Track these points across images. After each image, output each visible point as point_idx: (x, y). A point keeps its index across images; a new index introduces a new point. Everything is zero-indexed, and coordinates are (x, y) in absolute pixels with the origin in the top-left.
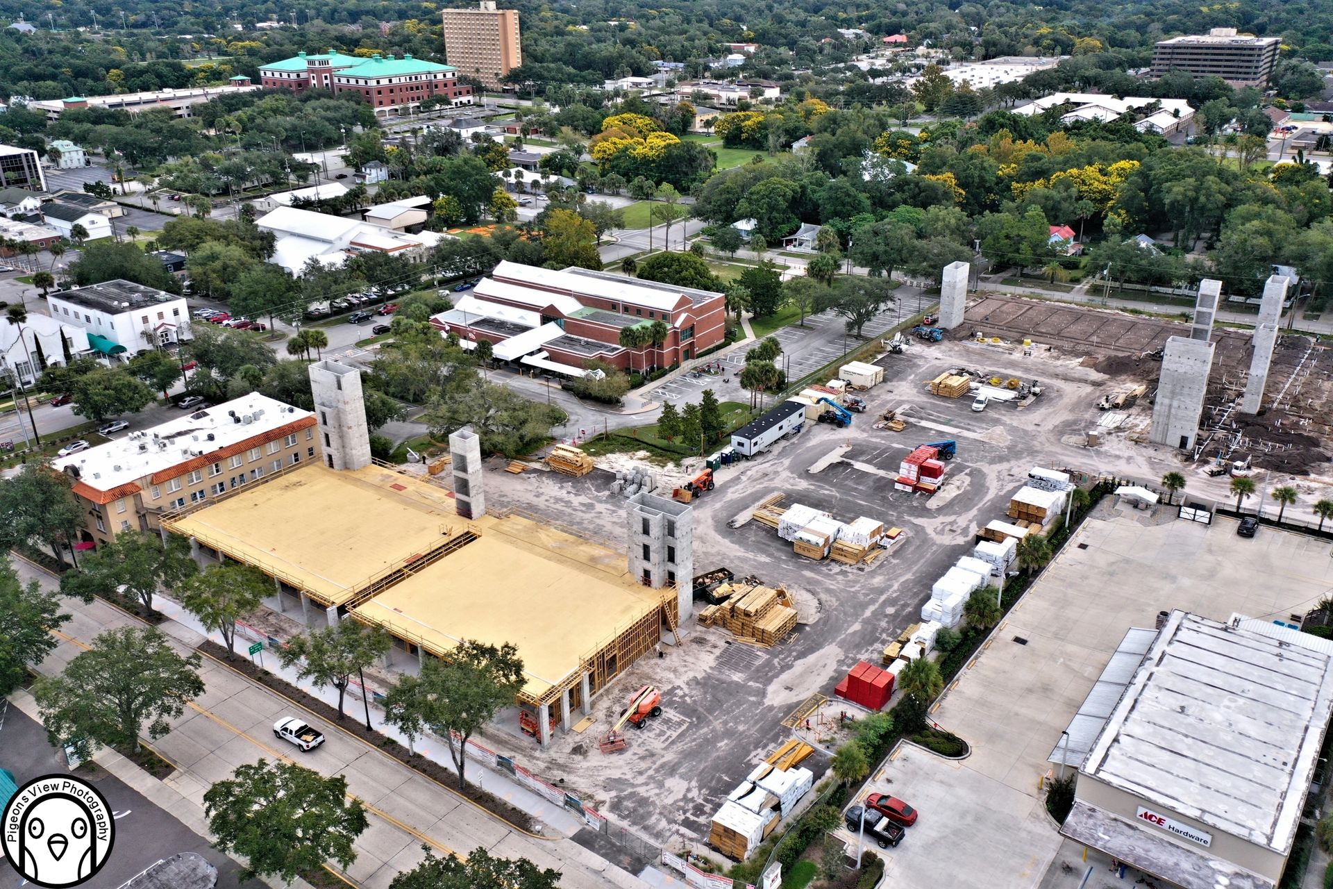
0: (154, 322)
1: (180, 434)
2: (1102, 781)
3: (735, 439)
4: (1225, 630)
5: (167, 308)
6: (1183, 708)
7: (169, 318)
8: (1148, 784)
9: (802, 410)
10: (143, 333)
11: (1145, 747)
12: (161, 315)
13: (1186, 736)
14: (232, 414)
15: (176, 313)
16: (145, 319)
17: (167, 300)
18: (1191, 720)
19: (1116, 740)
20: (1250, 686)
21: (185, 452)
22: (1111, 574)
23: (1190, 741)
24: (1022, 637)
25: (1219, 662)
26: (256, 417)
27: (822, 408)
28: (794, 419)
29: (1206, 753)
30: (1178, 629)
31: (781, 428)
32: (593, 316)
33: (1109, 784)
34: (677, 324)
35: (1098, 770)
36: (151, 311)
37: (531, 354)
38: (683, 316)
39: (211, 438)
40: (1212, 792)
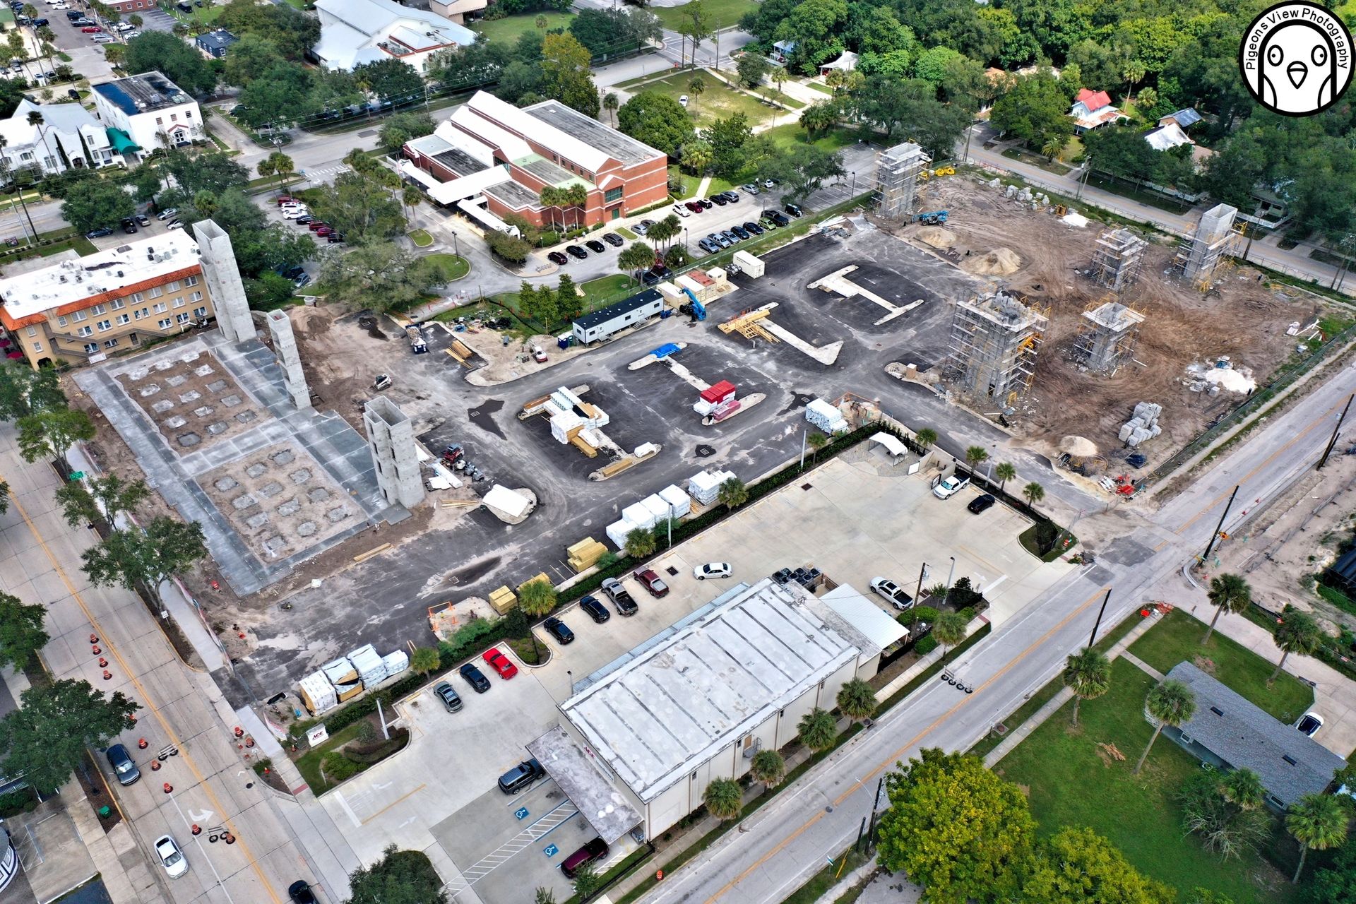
0: (168, 125)
1: (102, 266)
2: (567, 717)
3: (576, 326)
4: (790, 605)
5: (179, 110)
6: (686, 669)
7: (182, 120)
8: (599, 728)
9: (660, 301)
10: (157, 134)
11: (626, 697)
12: (173, 117)
13: (665, 693)
14: (151, 250)
15: (188, 115)
16: (159, 121)
17: (181, 103)
18: (682, 680)
19: (608, 686)
20: (758, 659)
21: (90, 289)
22: (805, 520)
23: (665, 697)
24: (677, 568)
25: (754, 632)
26: (167, 256)
27: (684, 299)
28: (649, 309)
29: (667, 713)
30: (752, 597)
31: (628, 318)
32: (534, 167)
33: (570, 720)
34: (603, 185)
35: (572, 707)
36: (165, 114)
37: (471, 198)
38: (609, 178)
39: (121, 274)
40: (640, 743)
